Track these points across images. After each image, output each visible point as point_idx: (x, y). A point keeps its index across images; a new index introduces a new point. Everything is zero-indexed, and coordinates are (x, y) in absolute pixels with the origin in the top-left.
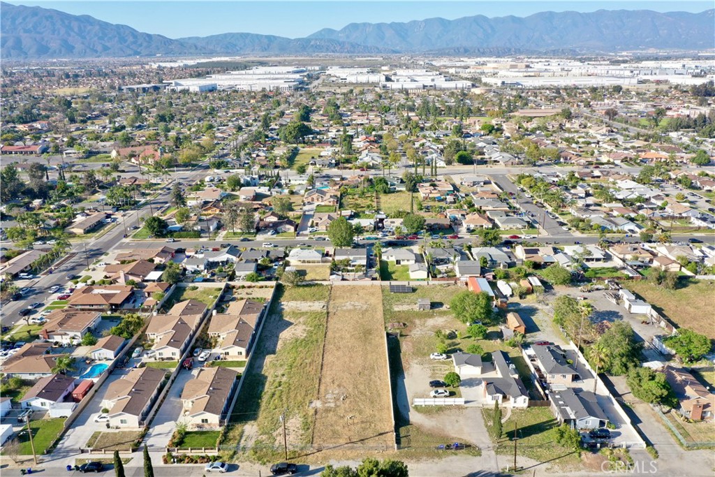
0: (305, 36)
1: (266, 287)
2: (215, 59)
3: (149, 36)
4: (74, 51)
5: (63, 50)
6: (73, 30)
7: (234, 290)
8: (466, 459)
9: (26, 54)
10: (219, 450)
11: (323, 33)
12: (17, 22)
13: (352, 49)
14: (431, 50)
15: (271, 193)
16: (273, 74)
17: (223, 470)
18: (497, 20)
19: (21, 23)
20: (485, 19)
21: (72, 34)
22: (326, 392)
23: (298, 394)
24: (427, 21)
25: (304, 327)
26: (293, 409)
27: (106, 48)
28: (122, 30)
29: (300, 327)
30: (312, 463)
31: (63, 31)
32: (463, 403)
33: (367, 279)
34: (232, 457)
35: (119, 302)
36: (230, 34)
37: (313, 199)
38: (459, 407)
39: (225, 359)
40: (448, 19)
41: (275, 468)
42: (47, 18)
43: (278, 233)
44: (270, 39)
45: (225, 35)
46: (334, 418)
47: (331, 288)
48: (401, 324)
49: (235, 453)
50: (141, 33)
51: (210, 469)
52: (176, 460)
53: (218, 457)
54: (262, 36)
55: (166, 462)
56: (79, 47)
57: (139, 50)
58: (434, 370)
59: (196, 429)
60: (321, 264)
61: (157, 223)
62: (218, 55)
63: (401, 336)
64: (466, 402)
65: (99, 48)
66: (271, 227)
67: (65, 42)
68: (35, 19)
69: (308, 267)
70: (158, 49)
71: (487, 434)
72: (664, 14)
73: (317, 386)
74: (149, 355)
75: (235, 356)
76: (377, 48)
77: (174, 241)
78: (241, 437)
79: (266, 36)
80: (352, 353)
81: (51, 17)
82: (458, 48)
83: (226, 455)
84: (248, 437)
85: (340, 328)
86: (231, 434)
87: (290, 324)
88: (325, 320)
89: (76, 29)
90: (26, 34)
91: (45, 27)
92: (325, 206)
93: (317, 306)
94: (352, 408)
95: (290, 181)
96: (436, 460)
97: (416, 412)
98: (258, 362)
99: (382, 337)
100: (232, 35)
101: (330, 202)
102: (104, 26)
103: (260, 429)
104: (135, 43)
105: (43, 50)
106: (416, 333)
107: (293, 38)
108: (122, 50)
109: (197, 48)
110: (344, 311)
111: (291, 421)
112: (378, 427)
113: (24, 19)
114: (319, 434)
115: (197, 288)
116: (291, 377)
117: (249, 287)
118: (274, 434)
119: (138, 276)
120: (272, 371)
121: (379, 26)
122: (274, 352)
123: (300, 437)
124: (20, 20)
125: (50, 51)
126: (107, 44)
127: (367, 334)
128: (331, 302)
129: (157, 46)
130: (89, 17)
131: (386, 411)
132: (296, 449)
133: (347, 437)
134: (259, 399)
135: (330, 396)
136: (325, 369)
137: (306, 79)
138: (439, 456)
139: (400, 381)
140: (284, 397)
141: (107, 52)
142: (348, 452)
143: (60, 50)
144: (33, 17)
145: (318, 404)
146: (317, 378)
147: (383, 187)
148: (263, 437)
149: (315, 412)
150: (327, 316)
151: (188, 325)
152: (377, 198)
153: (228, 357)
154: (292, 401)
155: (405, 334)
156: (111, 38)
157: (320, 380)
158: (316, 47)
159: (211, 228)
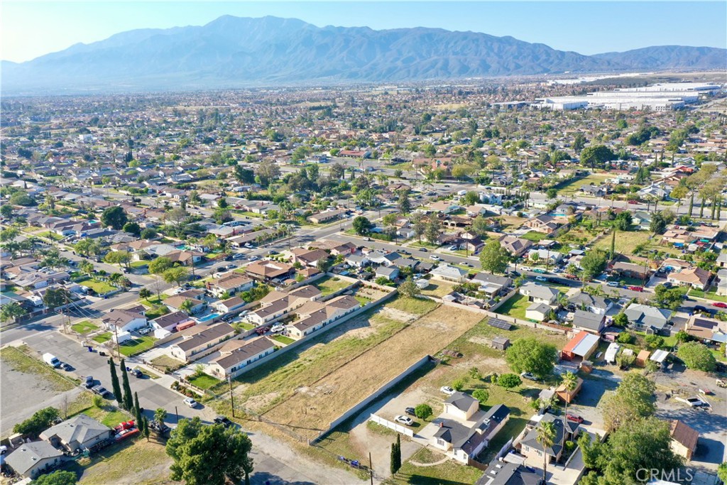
1: (385, 292)
2: (622, 76)
3: (562, 53)
4: (489, 70)
5: (480, 69)
6: (493, 51)
7: (363, 288)
9: (450, 73)
10: (206, 392)
12: (449, 46)
15: (501, 213)
16: (670, 91)
17: (191, 405)
19: (452, 47)
21: (492, 54)
22: (322, 384)
23: (301, 377)
25: (374, 331)
27: (518, 67)
28: (538, 48)
29: (371, 330)
31: (484, 52)
32: (412, 436)
33: (475, 306)
34: (207, 400)
35: (272, 276)
36: (653, 47)
38: (405, 438)
39: (288, 336)
42: (473, 41)
43: (457, 249)
44: (702, 50)
45: (648, 49)
46: (301, 404)
48: (458, 354)
49: (212, 399)
52: (177, 388)
53: (200, 396)
55: (171, 386)
56: (494, 66)
57: (548, 68)
59: (212, 375)
62: (631, 70)
63: (443, 363)
64: (415, 436)
65: (512, 66)
66: (455, 243)
67: (484, 62)
68: (464, 42)
69: (444, 284)
70: (568, 66)
73: (321, 377)
75: (295, 336)
77: (369, 240)
80: (382, 363)
81: (477, 40)
83: (206, 397)
84: (233, 393)
85: (401, 341)
86: (224, 386)
87: (367, 325)
88: (398, 331)
89: (496, 51)
90: (453, 57)
91: (470, 49)
92: (539, 233)
93: (408, 318)
94: (323, 402)
96: (328, 466)
97: (365, 427)
100: (656, 49)
101: (545, 229)
102: (522, 45)
103: (247, 391)
104: (546, 60)
105: (464, 70)
108: (532, 67)
109: (609, 64)
110: (425, 328)
111: (272, 394)
112: (320, 424)
113: (456, 43)
114: (276, 410)
115: (339, 280)
116: (312, 364)
117: (375, 288)
118: (250, 398)
119: (304, 260)
120: (307, 355)
122: (327, 343)
123: (262, 407)
124: (452, 44)
125: (470, 70)
126: (520, 63)
127: (415, 353)
128: (423, 318)
129: (568, 63)
130: (510, 37)
132: (248, 413)
133: (290, 420)
134: (273, 371)
135: (319, 388)
136: (345, 367)
137: (704, 97)
138: (333, 464)
139: (388, 398)
140: (290, 376)
141: (519, 70)
142: (277, 431)
143: (478, 70)
144: (463, 40)
145: (304, 390)
146: (329, 372)
147: (620, 223)
148: (242, 397)
149: (295, 394)
150: (404, 328)
151: (289, 303)
152: (605, 234)
153: (290, 334)
154: (291, 380)
155: (448, 363)
156: (525, 57)
157: (329, 374)
159: (408, 234)
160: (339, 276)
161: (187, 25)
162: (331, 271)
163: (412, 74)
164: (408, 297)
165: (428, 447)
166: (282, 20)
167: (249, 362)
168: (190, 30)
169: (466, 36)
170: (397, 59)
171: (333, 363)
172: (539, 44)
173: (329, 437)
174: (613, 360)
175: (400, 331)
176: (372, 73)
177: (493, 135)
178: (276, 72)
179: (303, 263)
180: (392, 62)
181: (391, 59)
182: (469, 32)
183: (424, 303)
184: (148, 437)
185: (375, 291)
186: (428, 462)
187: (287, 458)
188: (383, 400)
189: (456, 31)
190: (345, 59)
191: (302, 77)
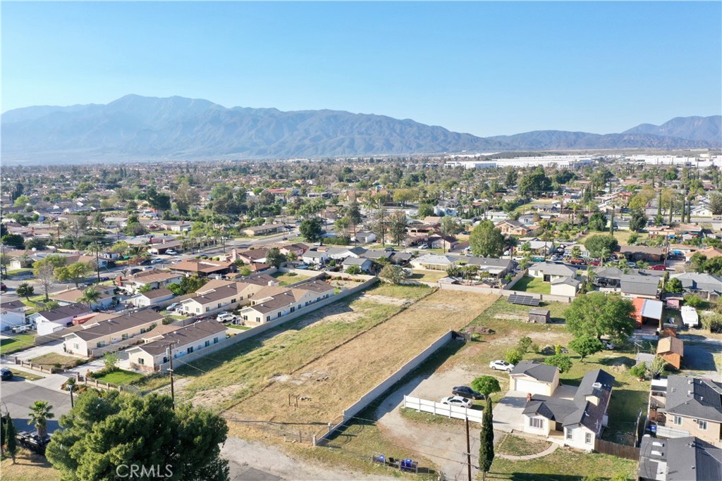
0: (620, 131)
1: (363, 281)
3: (458, 134)
4: (393, 149)
5: (385, 147)
6: (395, 131)
7: (328, 280)
9: (356, 151)
11: (640, 128)
12: (355, 127)
13: (673, 144)
19: (357, 127)
21: (394, 134)
25: (362, 315)
27: (419, 146)
28: (436, 130)
29: (358, 315)
31: (387, 133)
33: (485, 285)
36: (537, 132)
42: (377, 123)
44: (579, 135)
45: (533, 133)
46: (283, 395)
47: (437, 290)
50: (452, 132)
54: (570, 133)
56: (397, 145)
57: (447, 147)
63: (474, 340)
65: (414, 146)
66: (426, 242)
67: (387, 141)
69: (430, 272)
70: (465, 146)
73: (306, 363)
77: (322, 245)
79: (574, 133)
81: (380, 122)
86: (153, 381)
87: (349, 311)
88: (395, 313)
89: (398, 131)
90: (359, 136)
91: (374, 130)
93: (400, 302)
97: (398, 415)
98: (272, 333)
100: (539, 133)
101: (518, 231)
102: (421, 127)
103: (191, 385)
104: (445, 141)
105: (370, 148)
107: (603, 134)
108: (432, 147)
109: (500, 144)
110: (429, 310)
113: (360, 124)
115: (296, 274)
116: (287, 351)
117: (346, 279)
118: (198, 393)
119: (247, 257)
120: (275, 343)
121: (711, 119)
122: (300, 328)
124: (357, 125)
126: (421, 142)
128: (421, 301)
129: (464, 143)
130: (411, 120)
133: (272, 416)
134: (229, 360)
135: (308, 375)
136: (336, 351)
137: (597, 162)
138: (368, 470)
139: (416, 380)
140: (256, 365)
142: (253, 431)
143: (382, 149)
144: (367, 122)
145: (284, 379)
146: (316, 356)
147: (597, 223)
148: (184, 393)
149: (271, 384)
150: (401, 311)
151: (238, 290)
152: (583, 233)
153: (246, 322)
154: (259, 370)
155: (481, 339)
156: (425, 137)
157: (317, 359)
158: (629, 142)
159: (366, 239)
160: (296, 271)
161: (89, 103)
162: (286, 266)
163: (320, 152)
164: (392, 285)
165: (515, 434)
166: (189, 100)
167: (190, 350)
168: (92, 107)
169: (369, 118)
170: (304, 138)
171: (317, 347)
172: (437, 127)
173: (346, 432)
174: (697, 323)
175: (397, 314)
176: (281, 150)
177: (420, 179)
178: (184, 149)
179: (245, 260)
180: (300, 140)
181: (299, 138)
182: (372, 115)
183: (415, 288)
184: (14, 459)
185: (347, 282)
186: (528, 453)
187: (281, 467)
188: (412, 383)
189: (360, 114)
190: (253, 137)
191: (209, 154)
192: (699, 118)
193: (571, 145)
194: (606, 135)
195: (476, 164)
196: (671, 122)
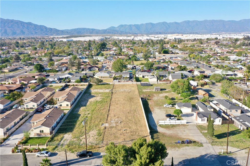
0: (105, 29)
1: (84, 85)
4: (25, 34)
5: (21, 33)
6: (25, 27)
7: (70, 86)
8: (195, 148)
9: (8, 35)
10: (47, 145)
11: (111, 28)
12: (6, 25)
13: (121, 33)
14: (148, 33)
17: (47, 155)
18: (170, 23)
19: (7, 25)
20: (166, 23)
22: (111, 120)
23: (96, 121)
24: (146, 24)
25: (101, 97)
26: (93, 127)
28: (42, 27)
29: (99, 97)
30: (102, 152)
31: (21, 27)
32: (186, 123)
33: (130, 81)
34: (54, 149)
35: (14, 89)
36: (79, 28)
37: (106, 62)
38: (183, 125)
39: (60, 108)
40: (154, 23)
41: (79, 154)
42: (16, 23)
43: (91, 71)
45: (78, 29)
46: (115, 131)
47: (114, 85)
48: (147, 95)
49: (56, 147)
50: (48, 28)
51: (39, 155)
52: (19, 151)
53: (46, 149)
54: (90, 29)
55: (13, 152)
56: (26, 32)
57: (47, 33)
58: (166, 111)
59: (37, 136)
60: (109, 78)
61: (39, 66)
63: (148, 99)
64: (187, 123)
65: (34, 33)
66: (89, 69)
67: (22, 31)
68: (12, 23)
69: (103, 79)
71: (203, 137)
72: (227, 21)
73: (106, 118)
74: (21, 107)
75: (65, 107)
76: (130, 33)
78: (62, 139)
79: (91, 29)
80: (124, 105)
81: (18, 23)
82: (157, 32)
83: (50, 148)
84: (66, 140)
85: (118, 97)
86: (56, 138)
87: (94, 96)
88: (111, 95)
89: (26, 27)
90: (8, 28)
91: (15, 26)
93: (107, 91)
94: (125, 126)
95: (97, 58)
96: (177, 149)
97: (161, 128)
98: (76, 109)
99: (139, 100)
100: (80, 29)
102: (36, 26)
103: (73, 136)
104: (46, 31)
105: (14, 33)
106: (155, 98)
107: (101, 29)
108: (41, 33)
109: (67, 33)
110: (120, 92)
111: (91, 132)
112: (140, 134)
113: (8, 23)
114: (107, 138)
115: (53, 86)
116: (93, 115)
117: (76, 85)
118: (81, 138)
119: (26, 81)
120: (83, 113)
121: (130, 25)
122: (85, 106)
123: (96, 139)
125: (17, 34)
126: (36, 31)
127: (131, 99)
128: (114, 89)
129: (54, 32)
130: (31, 23)
131: (144, 127)
132: (93, 145)
135: (113, 122)
136: (110, 111)
139: (150, 115)
141: (36, 34)
143: (20, 34)
144: (11, 23)
145: (107, 125)
148: (75, 139)
149: (105, 128)
156: (38, 29)
157: (108, 115)
158: (109, 32)
159: (63, 69)
160: (52, 84)
164: (96, 85)
174: (197, 85)
182: (13, 20)
189: (7, 19)
192: (127, 25)
193: (91, 33)
194: (101, 30)
195: (67, 40)
196: (119, 26)
